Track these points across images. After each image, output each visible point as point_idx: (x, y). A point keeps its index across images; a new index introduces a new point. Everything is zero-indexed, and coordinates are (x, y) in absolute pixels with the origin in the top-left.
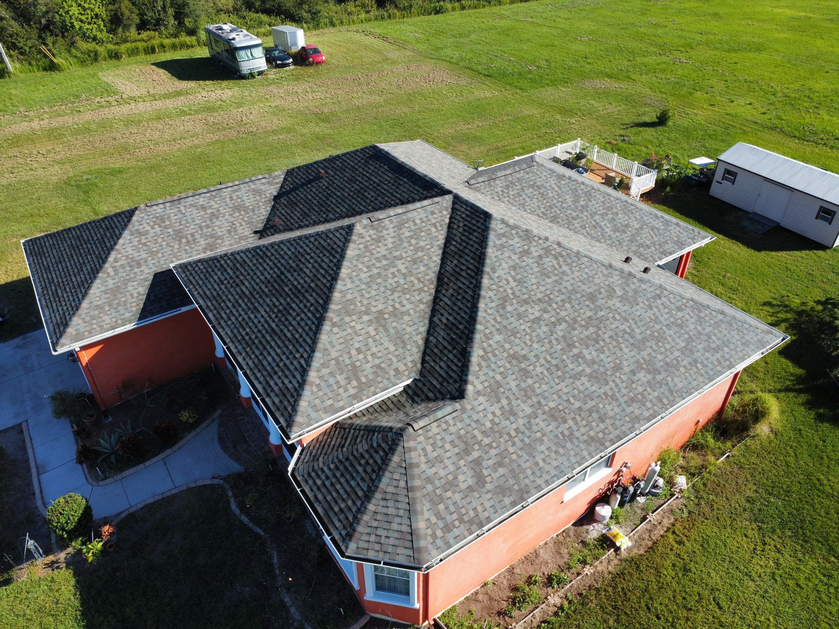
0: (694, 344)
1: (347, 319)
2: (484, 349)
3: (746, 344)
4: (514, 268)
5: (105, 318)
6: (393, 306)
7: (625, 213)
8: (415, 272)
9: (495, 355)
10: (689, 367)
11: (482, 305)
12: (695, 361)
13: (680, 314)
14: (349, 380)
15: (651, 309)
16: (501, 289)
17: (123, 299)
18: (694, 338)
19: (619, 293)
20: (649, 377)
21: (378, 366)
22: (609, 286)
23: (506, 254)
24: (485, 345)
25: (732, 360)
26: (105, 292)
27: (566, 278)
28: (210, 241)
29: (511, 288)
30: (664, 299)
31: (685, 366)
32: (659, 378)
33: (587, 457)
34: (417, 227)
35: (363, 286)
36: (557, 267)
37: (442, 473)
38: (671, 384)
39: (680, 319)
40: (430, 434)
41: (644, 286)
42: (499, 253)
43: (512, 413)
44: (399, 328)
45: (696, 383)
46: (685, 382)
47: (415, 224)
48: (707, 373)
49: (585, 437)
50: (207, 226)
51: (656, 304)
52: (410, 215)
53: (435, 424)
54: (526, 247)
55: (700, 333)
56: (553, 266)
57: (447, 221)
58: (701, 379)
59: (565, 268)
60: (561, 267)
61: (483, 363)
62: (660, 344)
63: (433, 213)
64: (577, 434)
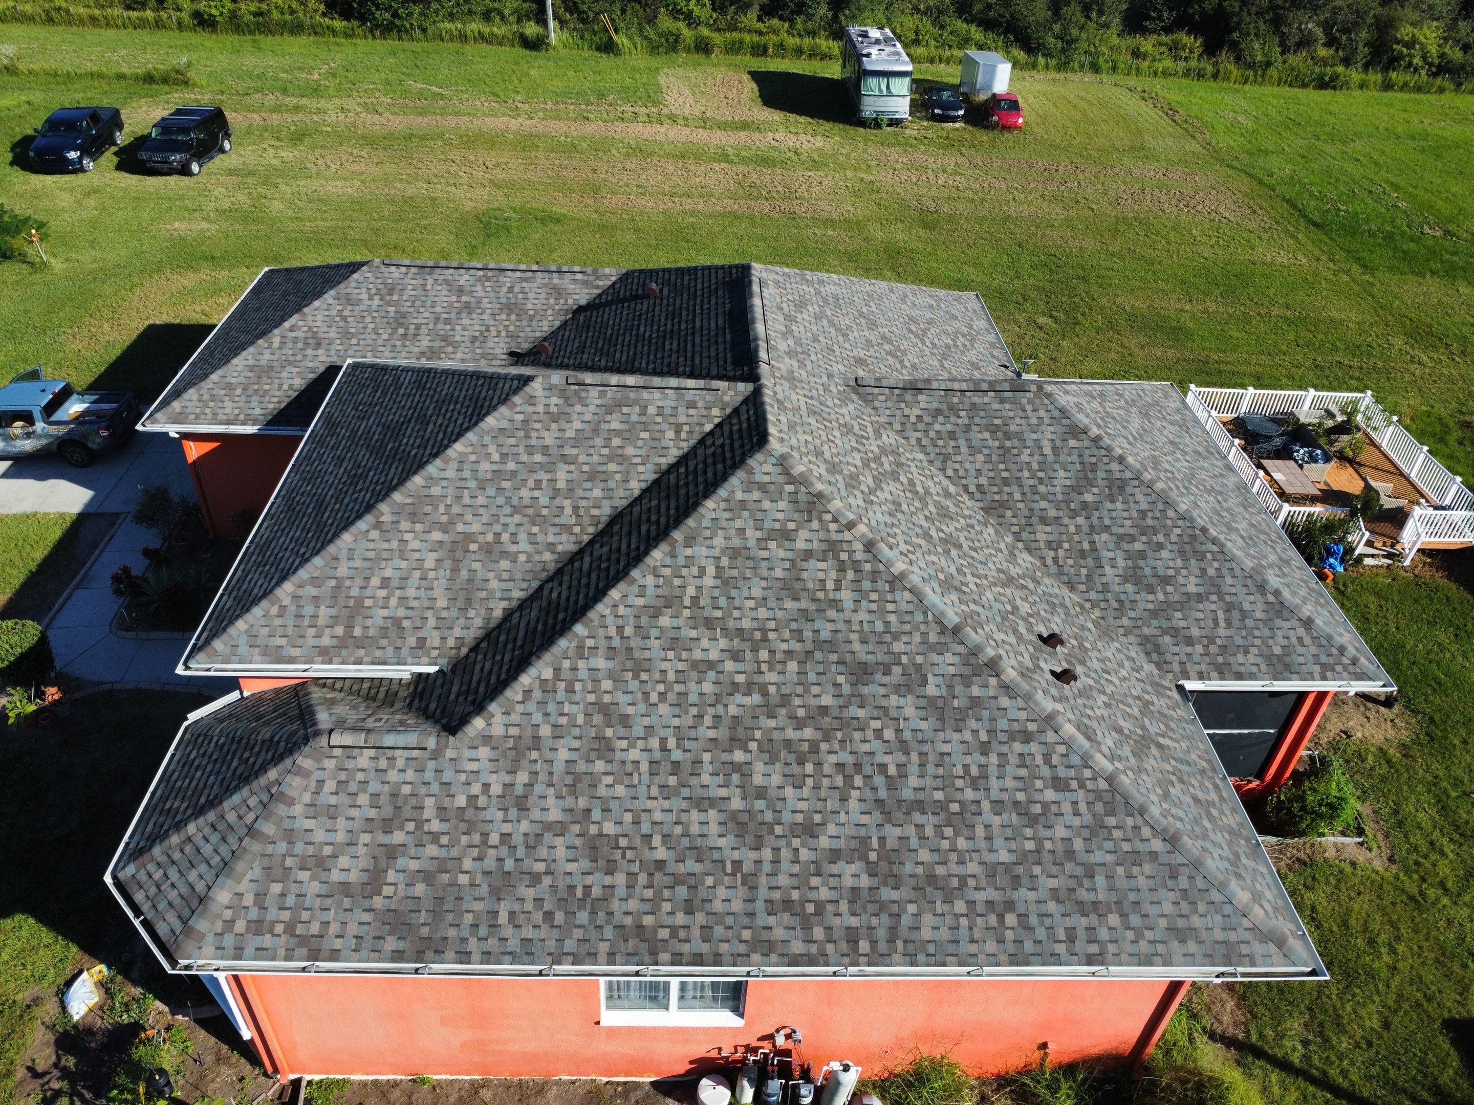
0: (1037, 870)
1: (405, 525)
2: (557, 670)
3: (1182, 935)
4: (735, 553)
5: (228, 405)
6: (498, 535)
7: (1182, 553)
8: (580, 493)
9: (570, 690)
10: (980, 908)
11: (615, 594)
12: (1010, 905)
13: (1050, 795)
14: (335, 620)
15: (985, 753)
16: (677, 582)
17: (266, 387)
18: (1047, 858)
19: (931, 690)
20: (865, 881)
21: (397, 623)
22: (919, 667)
23: (738, 524)
24: (566, 664)
25: (1111, 948)
26: (251, 369)
27: (832, 614)
28: (436, 344)
29: (699, 588)
30: (1034, 747)
31: (971, 903)
32: (887, 894)
33: (602, 957)
34: (643, 419)
35: (472, 484)
36: (830, 585)
37: (320, 836)
38: (906, 920)
39: (1045, 805)
40: (350, 764)
41: (1004, 701)
42: (727, 515)
43: (522, 804)
44: (481, 574)
45: (973, 948)
46: (945, 934)
47: (643, 413)
48: (1018, 942)
49: (628, 921)
50: (447, 321)
51: (1005, 749)
52: (645, 395)
53: (372, 753)
54: (791, 526)
55: (1070, 854)
56: (823, 581)
57: (708, 427)
58: (991, 946)
59: (846, 596)
60: (838, 589)
61: (537, 695)
62: (948, 832)
63: (692, 405)
64: (615, 905)
